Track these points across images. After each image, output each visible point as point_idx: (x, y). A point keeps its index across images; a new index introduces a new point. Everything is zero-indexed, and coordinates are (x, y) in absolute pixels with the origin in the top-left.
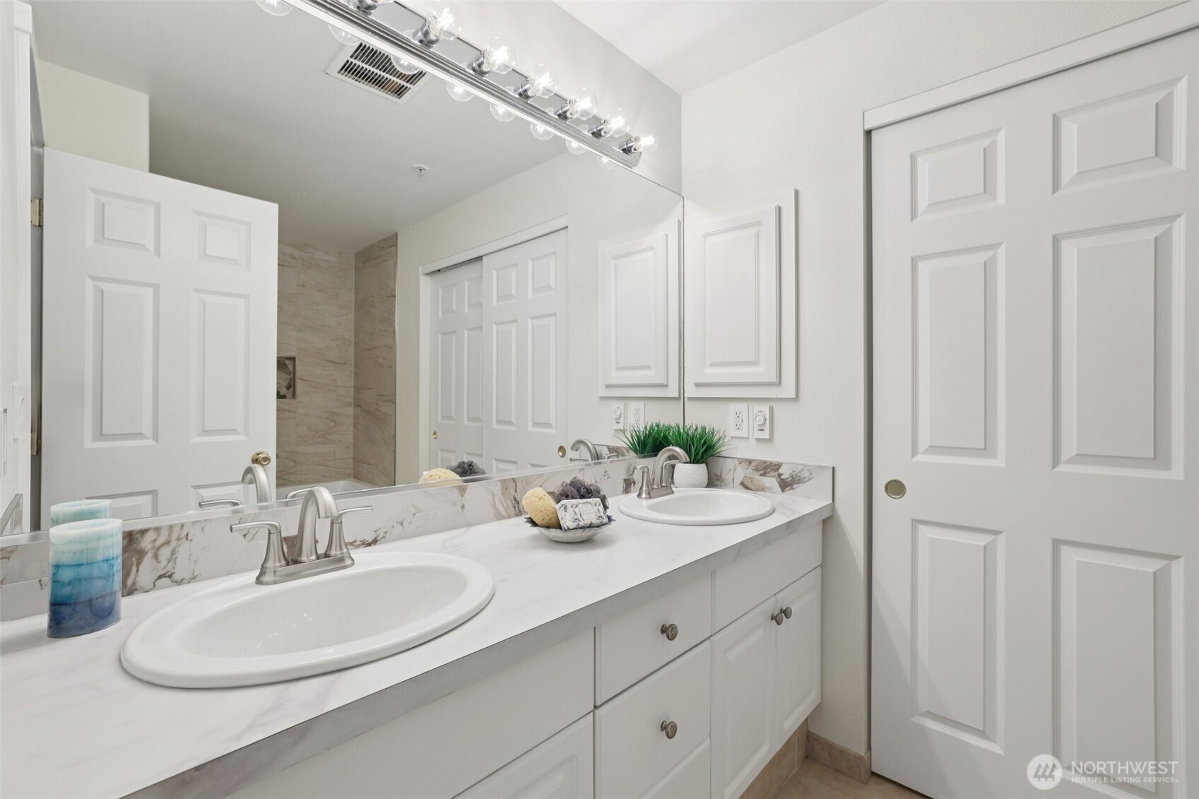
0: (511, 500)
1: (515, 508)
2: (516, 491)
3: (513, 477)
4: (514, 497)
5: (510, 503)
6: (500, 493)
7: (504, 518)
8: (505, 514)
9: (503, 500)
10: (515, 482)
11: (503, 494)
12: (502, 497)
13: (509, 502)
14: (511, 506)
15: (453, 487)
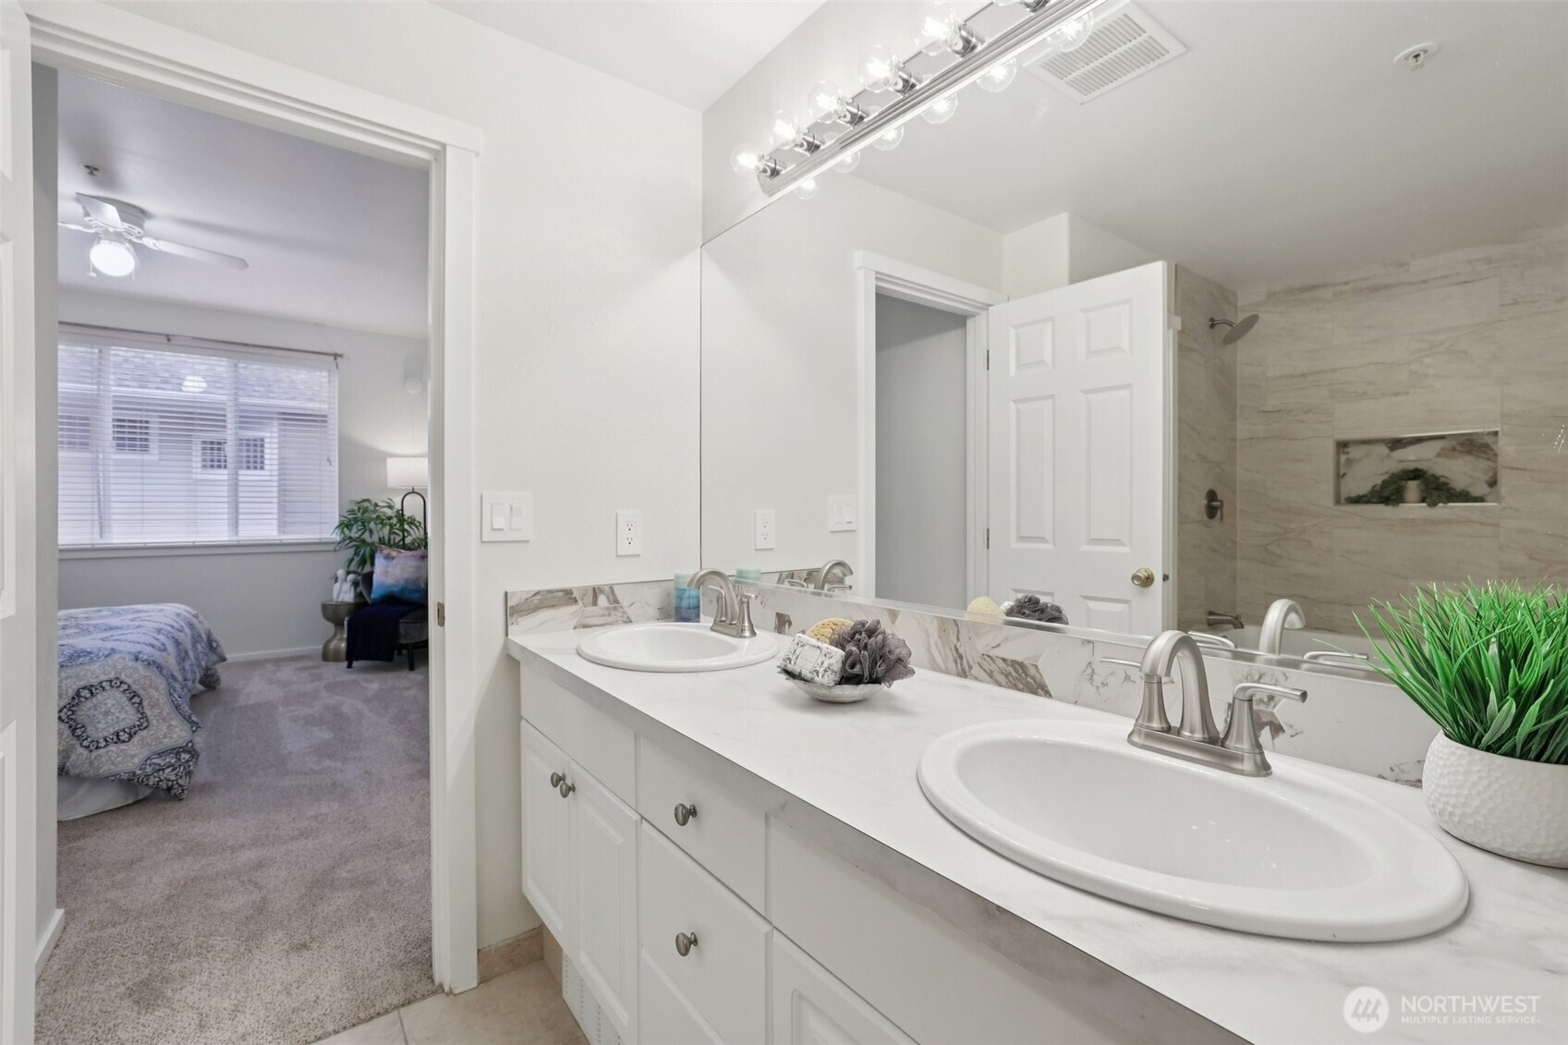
0: (951, 649)
1: (956, 663)
2: (958, 639)
3: (956, 618)
4: (955, 647)
5: (951, 656)
6: (936, 635)
7: (941, 671)
8: (943, 667)
9: (940, 647)
10: (957, 625)
11: (940, 637)
12: (939, 641)
13: (947, 650)
14: (951, 659)
15: (885, 609)
